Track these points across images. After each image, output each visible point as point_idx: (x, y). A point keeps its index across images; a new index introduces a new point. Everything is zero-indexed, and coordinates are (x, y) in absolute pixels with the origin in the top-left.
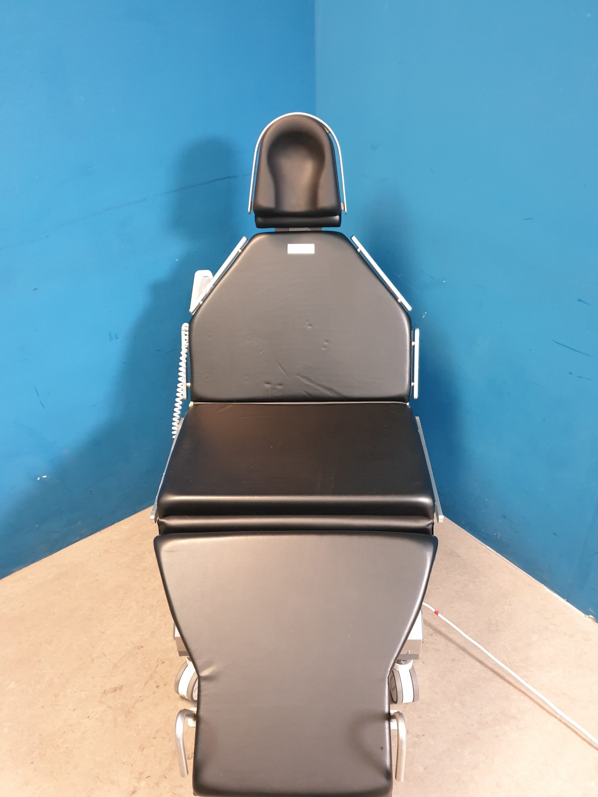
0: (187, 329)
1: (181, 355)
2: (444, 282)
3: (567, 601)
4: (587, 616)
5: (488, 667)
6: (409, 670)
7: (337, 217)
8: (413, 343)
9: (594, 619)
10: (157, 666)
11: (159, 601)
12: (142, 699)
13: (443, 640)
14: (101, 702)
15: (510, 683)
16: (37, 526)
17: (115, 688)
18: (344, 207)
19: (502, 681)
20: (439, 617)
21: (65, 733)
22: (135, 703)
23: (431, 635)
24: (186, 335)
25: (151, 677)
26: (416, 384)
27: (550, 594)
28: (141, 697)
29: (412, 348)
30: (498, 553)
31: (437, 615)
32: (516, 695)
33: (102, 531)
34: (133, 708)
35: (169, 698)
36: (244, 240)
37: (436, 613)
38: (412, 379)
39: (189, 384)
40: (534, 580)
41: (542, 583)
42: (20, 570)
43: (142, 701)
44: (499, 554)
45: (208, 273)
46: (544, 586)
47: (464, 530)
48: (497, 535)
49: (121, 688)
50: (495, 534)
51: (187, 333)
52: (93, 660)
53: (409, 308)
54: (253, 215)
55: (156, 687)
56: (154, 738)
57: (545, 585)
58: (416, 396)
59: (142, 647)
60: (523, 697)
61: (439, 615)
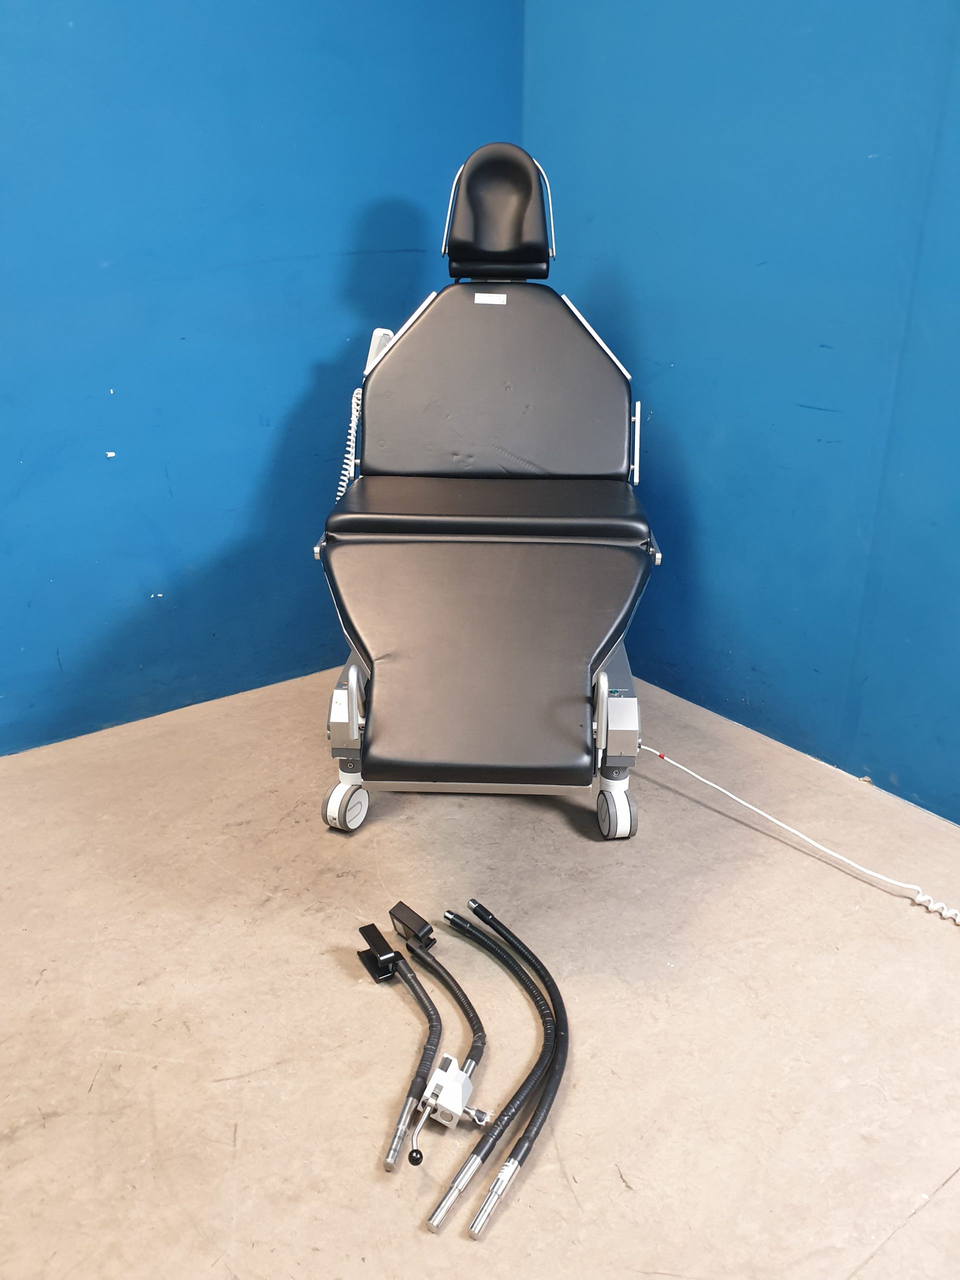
0: (360, 396)
1: (350, 428)
2: (672, 365)
3: (838, 767)
4: (861, 779)
5: (730, 817)
6: (625, 792)
7: (544, 266)
8: (633, 418)
9: (869, 782)
10: (297, 806)
11: (299, 755)
12: (276, 831)
13: (671, 794)
14: (223, 833)
15: (757, 830)
16: (141, 666)
17: (242, 822)
18: (553, 252)
19: (748, 828)
20: (665, 760)
21: (176, 855)
22: (268, 834)
23: (657, 789)
24: (358, 405)
25: (289, 815)
26: (636, 467)
27: (815, 762)
28: (275, 830)
29: (632, 425)
30: (748, 727)
31: (663, 758)
32: (765, 839)
33: (222, 699)
34: (264, 837)
35: (312, 830)
36: (434, 294)
37: (661, 757)
38: (631, 461)
39: (358, 461)
40: (795, 750)
41: (805, 752)
42: (110, 727)
43: (277, 832)
44: (749, 729)
45: (389, 332)
46: (808, 756)
47: (704, 709)
48: (746, 701)
49: (248, 822)
50: (743, 700)
51: (360, 402)
52: (212, 800)
53: (629, 377)
54: (447, 258)
55: (296, 822)
56: (293, 861)
57: (809, 754)
58: (636, 480)
59: (276, 791)
60: (773, 841)
61: (665, 758)
